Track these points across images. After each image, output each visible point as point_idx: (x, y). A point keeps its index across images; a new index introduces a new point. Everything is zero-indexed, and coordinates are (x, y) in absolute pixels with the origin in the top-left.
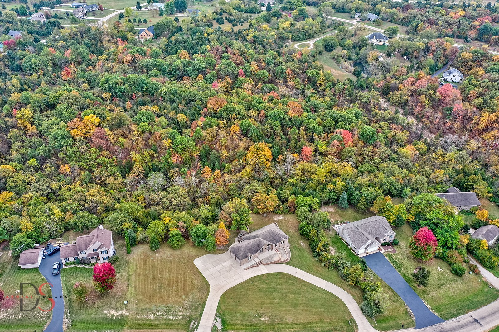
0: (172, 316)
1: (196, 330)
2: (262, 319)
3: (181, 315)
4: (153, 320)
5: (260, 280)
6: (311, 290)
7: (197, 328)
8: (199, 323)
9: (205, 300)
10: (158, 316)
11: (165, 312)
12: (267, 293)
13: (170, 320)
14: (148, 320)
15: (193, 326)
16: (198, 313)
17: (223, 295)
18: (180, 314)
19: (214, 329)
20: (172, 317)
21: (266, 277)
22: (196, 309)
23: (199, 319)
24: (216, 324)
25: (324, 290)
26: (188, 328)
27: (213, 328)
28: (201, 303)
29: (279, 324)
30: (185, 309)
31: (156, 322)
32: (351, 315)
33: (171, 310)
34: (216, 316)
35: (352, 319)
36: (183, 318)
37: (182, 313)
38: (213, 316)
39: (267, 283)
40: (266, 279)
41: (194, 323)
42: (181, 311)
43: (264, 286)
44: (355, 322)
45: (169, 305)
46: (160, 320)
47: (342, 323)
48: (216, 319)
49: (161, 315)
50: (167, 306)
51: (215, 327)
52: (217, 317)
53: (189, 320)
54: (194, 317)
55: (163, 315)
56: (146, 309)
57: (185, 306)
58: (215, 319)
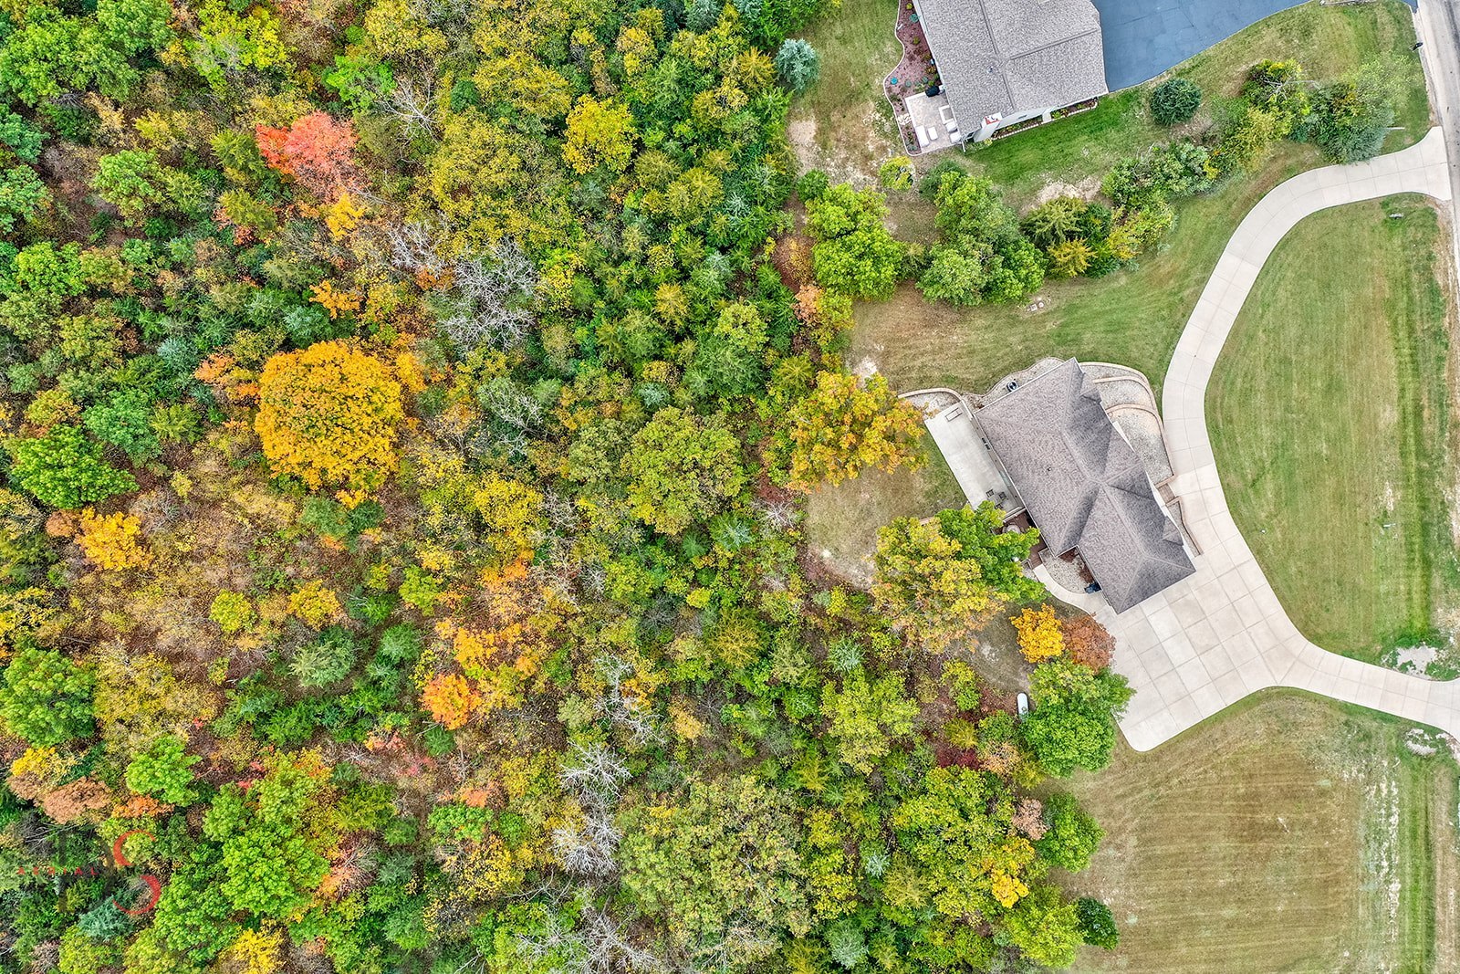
0: (1392, 820)
1: (1442, 731)
2: (1391, 507)
3: (1389, 786)
4: (1403, 882)
5: (1245, 499)
6: (1269, 316)
7: (1433, 731)
8: (1418, 725)
9: (1332, 703)
10: (1390, 867)
11: (1380, 844)
12: (1299, 479)
13: (1402, 822)
14: (1402, 899)
15: (1425, 743)
16: (1381, 727)
17: (1316, 639)
18: (1385, 791)
19: (1439, 672)
20: (1394, 819)
21: (1232, 477)
22: (1367, 736)
23: (1403, 727)
24: (1422, 666)
25: (1265, 270)
26: (1428, 758)
27: (1436, 677)
28: (1344, 718)
29: (1403, 455)
30: (1371, 776)
31: (1408, 870)
32: (1368, 204)
33: (1376, 825)
34: (1392, 665)
35: (1386, 203)
36: (1395, 778)
37: (1383, 786)
38: (1394, 675)
39: (1259, 477)
40: (1243, 477)
41: (1416, 741)
42: (1379, 790)
43: (1269, 486)
44: (1396, 198)
45: (1361, 833)
46: (1401, 858)
47: (1397, 241)
48: (1405, 664)
49: (1389, 859)
50: (1363, 841)
51: (1430, 668)
52: (1395, 663)
53: (1401, 756)
54: (1394, 742)
55: (1389, 850)
56: (1375, 915)
57: (1362, 775)
58: (1403, 668)
